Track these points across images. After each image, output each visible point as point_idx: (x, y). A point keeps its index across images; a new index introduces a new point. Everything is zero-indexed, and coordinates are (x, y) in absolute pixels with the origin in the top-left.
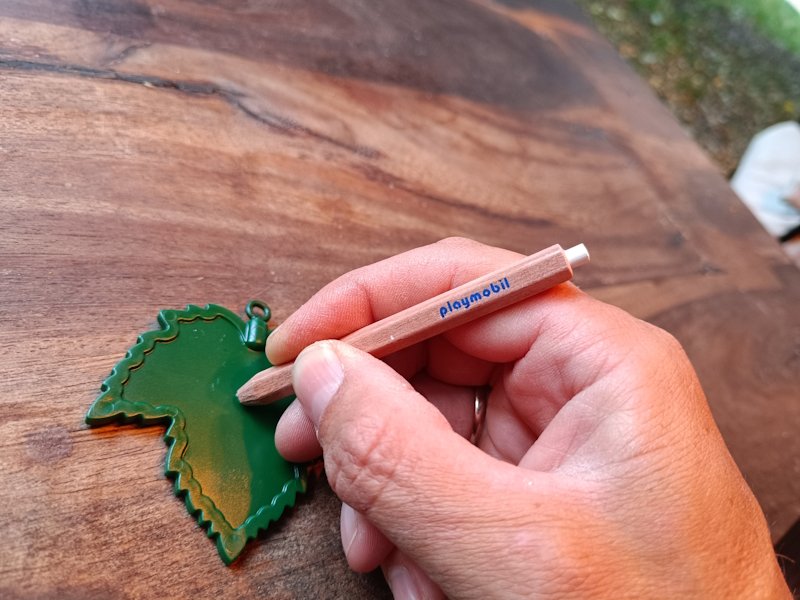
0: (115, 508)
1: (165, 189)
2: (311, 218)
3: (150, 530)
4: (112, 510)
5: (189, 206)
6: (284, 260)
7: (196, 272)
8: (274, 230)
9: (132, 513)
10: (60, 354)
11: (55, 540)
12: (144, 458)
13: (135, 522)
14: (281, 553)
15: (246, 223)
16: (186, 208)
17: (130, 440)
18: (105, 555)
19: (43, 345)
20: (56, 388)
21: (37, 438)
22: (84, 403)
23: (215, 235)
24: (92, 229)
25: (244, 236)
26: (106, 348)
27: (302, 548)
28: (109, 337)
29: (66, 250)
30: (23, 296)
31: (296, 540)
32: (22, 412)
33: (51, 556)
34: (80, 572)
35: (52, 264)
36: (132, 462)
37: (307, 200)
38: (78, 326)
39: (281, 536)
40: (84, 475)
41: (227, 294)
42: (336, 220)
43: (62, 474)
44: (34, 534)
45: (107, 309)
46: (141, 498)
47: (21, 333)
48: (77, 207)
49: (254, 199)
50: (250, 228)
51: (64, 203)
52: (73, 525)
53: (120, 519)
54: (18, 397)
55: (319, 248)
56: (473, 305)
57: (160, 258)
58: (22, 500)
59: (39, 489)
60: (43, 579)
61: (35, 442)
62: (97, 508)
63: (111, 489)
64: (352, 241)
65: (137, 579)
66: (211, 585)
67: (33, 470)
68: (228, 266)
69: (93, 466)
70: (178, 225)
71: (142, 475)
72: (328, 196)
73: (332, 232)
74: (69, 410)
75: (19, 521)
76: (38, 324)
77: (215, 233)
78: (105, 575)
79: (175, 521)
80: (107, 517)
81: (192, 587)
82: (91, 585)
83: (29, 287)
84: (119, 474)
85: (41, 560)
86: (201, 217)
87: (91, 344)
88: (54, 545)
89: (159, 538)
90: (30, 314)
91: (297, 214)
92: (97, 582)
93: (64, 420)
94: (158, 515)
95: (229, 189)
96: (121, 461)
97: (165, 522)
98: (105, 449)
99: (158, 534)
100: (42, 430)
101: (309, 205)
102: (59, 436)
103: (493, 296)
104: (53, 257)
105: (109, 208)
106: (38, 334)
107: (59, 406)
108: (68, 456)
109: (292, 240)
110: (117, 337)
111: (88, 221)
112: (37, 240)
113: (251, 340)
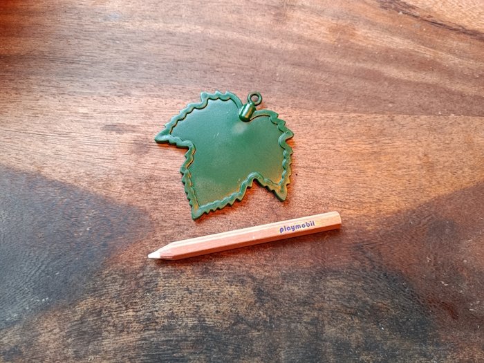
0: (157, 180)
2: (319, 39)
3: (168, 194)
8: (291, 46)
9: (163, 184)
10: (156, 106)
11: (133, 185)
12: (176, 162)
13: (164, 188)
15: (273, 41)
17: (172, 152)
18: (148, 198)
19: (151, 100)
20: (150, 122)
21: (138, 142)
22: (156, 132)
23: (251, 48)
24: (187, 42)
25: (270, 49)
26: (175, 107)
30: (149, 76)
32: (135, 130)
33: (130, 191)
34: (138, 201)
36: (170, 162)
40: (150, 163)
43: (142, 160)
44: (126, 181)
46: (170, 179)
47: (144, 93)
52: (140, 182)
53: (158, 185)
54: (135, 123)
58: (125, 166)
59: (133, 164)
60: (125, 199)
61: (136, 144)
62: (151, 178)
63: (159, 172)
64: (344, 56)
65: (157, 211)
66: (185, 225)
67: (133, 155)
68: (252, 68)
69: (155, 160)
71: (173, 169)
72: (340, 22)
73: (332, 49)
74: (152, 133)
75: (123, 174)
76: (151, 90)
77: (252, 46)
78: (146, 205)
79: (180, 193)
80: (153, 183)
81: (177, 223)
82: (140, 207)
83: (152, 71)
84: (163, 166)
85: (126, 192)
86: (247, 36)
87: (171, 103)
88: (132, 187)
89: (171, 198)
90: (149, 85)
91: (311, 35)
92: (142, 207)
93: (149, 137)
94: (173, 188)
95: (272, 17)
96: (166, 161)
97: (175, 192)
98: (161, 154)
99: (171, 196)
100: (140, 139)
101: (322, 29)
102: (145, 143)
104: (166, 57)
105: (199, 29)
106: (149, 95)
107: (149, 130)
108: (147, 153)
109: (300, 53)
110: (181, 101)
111: (187, 37)
113: (243, 115)
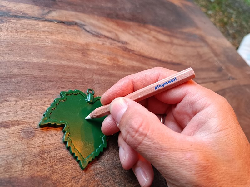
0: (48, 152)
1: (61, 54)
2: (106, 63)
3: (59, 159)
4: (47, 153)
5: (69, 59)
6: (98, 76)
7: (71, 80)
8: (95, 67)
9: (53, 154)
10: (31, 105)
11: (30, 162)
12: (57, 137)
13: (54, 157)
14: (99, 166)
15: (86, 65)
16: (68, 60)
17: (53, 131)
18: (45, 166)
19: (25, 102)
20: (30, 116)
21: (24, 131)
22: (38, 120)
23: (77, 69)
24: (39, 67)
25: (86, 69)
26: (44, 103)
27: (105, 165)
28: (45, 100)
29: (32, 73)
30: (19, 88)
31: (103, 162)
32: (19, 123)
33: (29, 167)
34: (38, 172)
35: (28, 78)
36: (53, 138)
37: (105, 57)
38: (36, 97)
39: (99, 161)
40: (39, 142)
41: (81, 87)
42: (114, 63)
43: (32, 142)
44: (24, 160)
45: (44, 91)
46: (56, 149)
47: (19, 99)
48: (35, 60)
49: (88, 57)
50: (87, 66)
51: (31, 59)
52: (36, 157)
53: (50, 155)
54: (18, 118)
55: (109, 72)
56: (165, 86)
57: (60, 76)
58: (20, 150)
59: (25, 146)
60: (27, 174)
61: (24, 132)
62: (43, 152)
63: (47, 147)
64: (119, 70)
65: (55, 174)
66: (78, 176)
67: (23, 141)
68: (81, 78)
69: (41, 139)
70: (65, 65)
71: (56, 142)
72: (111, 56)
73: (113, 67)
74: (34, 122)
75: (19, 156)
76: (24, 96)
77: (77, 68)
78: (46, 173)
79: (67, 156)
80: (46, 155)
81: (72, 176)
82: (41, 176)
83: (21, 85)
84: (49, 142)
85: (26, 168)
86: (72, 63)
87: (40, 102)
88: (30, 164)
89: (62, 161)
90: (21, 93)
91: (102, 62)
92: (43, 175)
93: (32, 125)
94: (61, 154)
95: (81, 54)
96: (50, 138)
97: (63, 157)
98: (44, 134)
99: (61, 160)
100: (26, 128)
101: (105, 59)
102: (31, 130)
103: (172, 83)
104: (28, 75)
105: (44, 60)
106: (24, 99)
107: (31, 121)
108: (34, 136)
109: (100, 70)
110: (48, 100)
111: (38, 64)
112: (23, 70)
113: (89, 101)
